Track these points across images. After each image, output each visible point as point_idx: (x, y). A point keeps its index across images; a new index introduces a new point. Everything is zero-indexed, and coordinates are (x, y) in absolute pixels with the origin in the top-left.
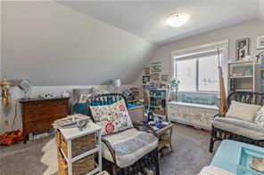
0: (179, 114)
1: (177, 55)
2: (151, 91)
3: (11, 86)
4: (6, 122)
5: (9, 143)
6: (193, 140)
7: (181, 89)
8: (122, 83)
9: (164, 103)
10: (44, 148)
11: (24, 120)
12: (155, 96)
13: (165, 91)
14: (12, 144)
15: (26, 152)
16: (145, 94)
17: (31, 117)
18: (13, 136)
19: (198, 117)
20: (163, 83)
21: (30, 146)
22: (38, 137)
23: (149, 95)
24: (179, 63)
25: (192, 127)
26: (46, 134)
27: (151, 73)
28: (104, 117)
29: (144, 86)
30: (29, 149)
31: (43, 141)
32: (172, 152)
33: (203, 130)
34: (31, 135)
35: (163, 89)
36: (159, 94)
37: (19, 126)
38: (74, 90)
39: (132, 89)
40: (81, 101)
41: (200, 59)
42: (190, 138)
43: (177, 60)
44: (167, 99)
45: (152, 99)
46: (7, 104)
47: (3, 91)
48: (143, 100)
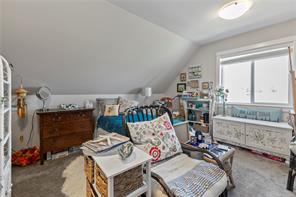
0: (229, 133)
1: (223, 57)
2: (188, 102)
3: (27, 94)
4: (22, 138)
5: (24, 163)
6: (257, 170)
7: (231, 99)
8: (154, 92)
9: (206, 118)
10: (65, 172)
11: (41, 135)
12: (194, 108)
13: (208, 103)
14: (28, 164)
15: (44, 176)
16: (181, 106)
17: (51, 133)
18: (28, 154)
19: (259, 138)
20: (205, 92)
21: (48, 168)
22: (57, 156)
23: (186, 107)
24: (226, 66)
25: (249, 151)
26: (66, 153)
27: (188, 80)
28: (146, 138)
29: (180, 96)
30: (47, 172)
31: (63, 163)
32: (234, 187)
33: (265, 155)
34: (49, 153)
35: (205, 99)
36: (199, 105)
37: (36, 142)
38: (98, 100)
39: (163, 100)
40: (106, 114)
41: (256, 62)
42: (252, 168)
43: (224, 63)
44: (211, 112)
45: (190, 112)
46: (23, 115)
47: (19, 100)
48: (177, 113)
